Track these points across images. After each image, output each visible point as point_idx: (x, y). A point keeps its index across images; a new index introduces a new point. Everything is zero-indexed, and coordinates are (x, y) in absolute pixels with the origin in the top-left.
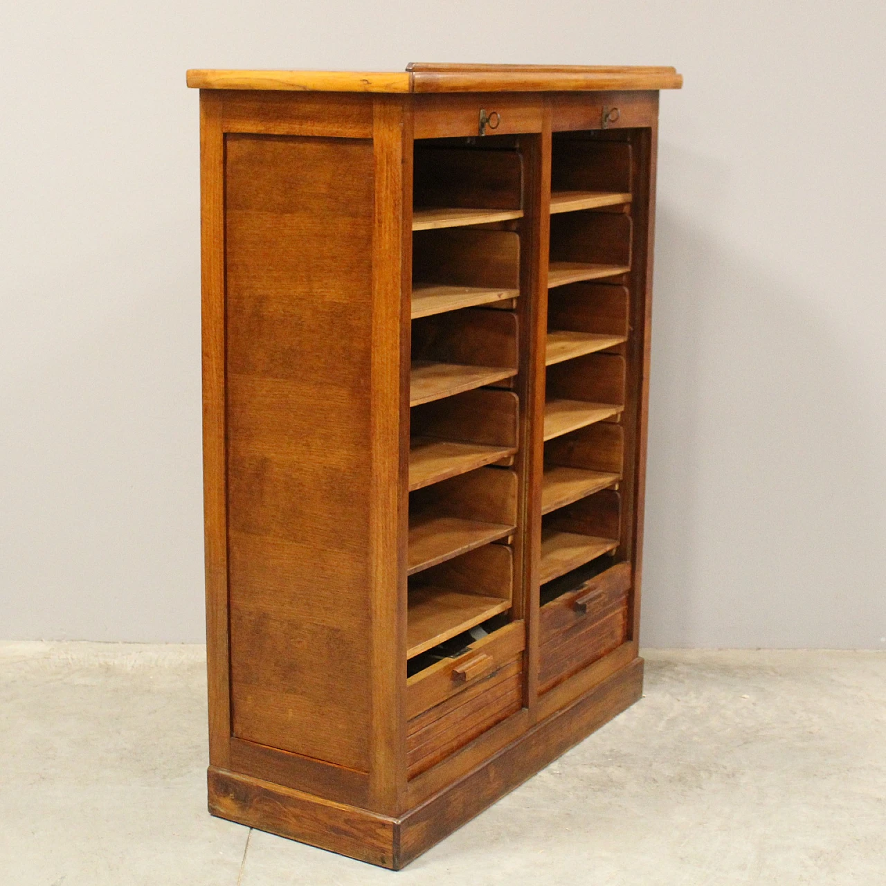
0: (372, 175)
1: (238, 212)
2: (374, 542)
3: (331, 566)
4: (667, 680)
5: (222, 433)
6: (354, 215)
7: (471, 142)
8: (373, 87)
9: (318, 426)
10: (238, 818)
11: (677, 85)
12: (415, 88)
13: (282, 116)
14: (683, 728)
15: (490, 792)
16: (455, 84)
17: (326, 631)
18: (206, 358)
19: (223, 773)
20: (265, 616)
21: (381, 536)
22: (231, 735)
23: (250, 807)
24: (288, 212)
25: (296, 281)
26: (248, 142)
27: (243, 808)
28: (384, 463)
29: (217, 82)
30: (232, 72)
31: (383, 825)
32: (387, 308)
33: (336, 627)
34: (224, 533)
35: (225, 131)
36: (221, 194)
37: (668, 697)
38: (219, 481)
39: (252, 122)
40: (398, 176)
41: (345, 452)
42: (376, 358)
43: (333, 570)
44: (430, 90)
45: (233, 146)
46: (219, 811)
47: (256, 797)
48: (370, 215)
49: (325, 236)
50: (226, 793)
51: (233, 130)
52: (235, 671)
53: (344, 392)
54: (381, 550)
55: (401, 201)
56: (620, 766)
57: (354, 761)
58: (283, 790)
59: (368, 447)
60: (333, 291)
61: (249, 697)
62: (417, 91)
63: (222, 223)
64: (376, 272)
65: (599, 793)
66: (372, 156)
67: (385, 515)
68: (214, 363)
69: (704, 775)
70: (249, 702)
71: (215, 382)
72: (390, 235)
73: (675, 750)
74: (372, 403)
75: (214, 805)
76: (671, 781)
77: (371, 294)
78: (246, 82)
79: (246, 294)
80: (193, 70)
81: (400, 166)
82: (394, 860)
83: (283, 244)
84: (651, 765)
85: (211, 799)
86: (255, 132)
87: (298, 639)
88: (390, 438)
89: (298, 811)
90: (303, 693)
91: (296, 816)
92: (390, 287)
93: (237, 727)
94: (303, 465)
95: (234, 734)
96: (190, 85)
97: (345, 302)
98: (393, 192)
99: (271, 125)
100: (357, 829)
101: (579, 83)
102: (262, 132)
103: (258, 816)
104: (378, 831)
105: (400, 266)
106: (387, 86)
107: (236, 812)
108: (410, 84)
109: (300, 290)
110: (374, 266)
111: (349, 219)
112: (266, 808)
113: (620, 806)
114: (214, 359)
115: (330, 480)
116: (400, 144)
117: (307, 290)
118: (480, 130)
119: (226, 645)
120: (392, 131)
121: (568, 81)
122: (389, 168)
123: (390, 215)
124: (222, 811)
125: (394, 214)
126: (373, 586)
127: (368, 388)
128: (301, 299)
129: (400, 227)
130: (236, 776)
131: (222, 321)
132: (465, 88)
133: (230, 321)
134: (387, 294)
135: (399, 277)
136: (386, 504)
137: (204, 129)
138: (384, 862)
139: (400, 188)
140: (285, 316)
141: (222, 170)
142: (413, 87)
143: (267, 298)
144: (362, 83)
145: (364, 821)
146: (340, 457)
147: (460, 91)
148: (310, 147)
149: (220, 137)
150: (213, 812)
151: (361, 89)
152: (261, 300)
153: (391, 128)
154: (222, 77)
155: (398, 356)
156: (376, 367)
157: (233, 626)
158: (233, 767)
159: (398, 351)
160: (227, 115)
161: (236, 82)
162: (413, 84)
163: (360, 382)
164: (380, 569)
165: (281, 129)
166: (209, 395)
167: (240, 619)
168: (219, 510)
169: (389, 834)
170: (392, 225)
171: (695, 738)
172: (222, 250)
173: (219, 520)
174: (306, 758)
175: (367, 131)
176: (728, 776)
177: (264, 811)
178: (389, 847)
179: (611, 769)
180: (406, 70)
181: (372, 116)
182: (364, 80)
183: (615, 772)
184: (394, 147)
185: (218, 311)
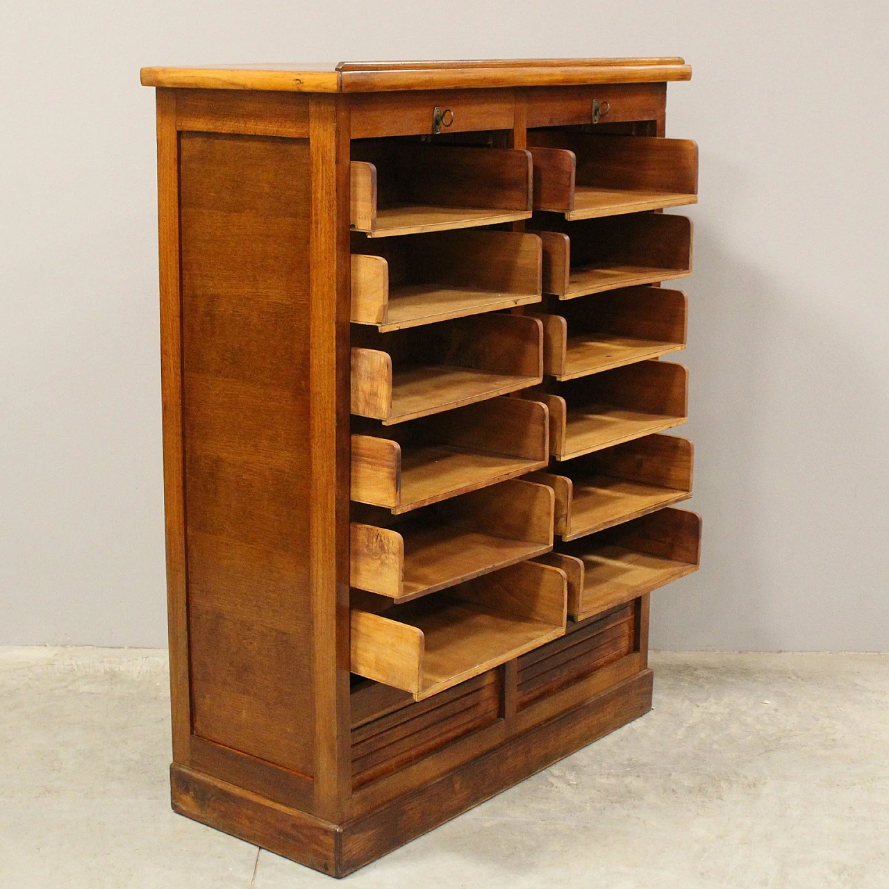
0: (309, 175)
1: (192, 210)
2: (315, 546)
3: (277, 568)
4: (687, 685)
5: (180, 431)
6: (295, 215)
7: (426, 139)
8: (305, 87)
9: (264, 427)
10: (198, 817)
11: (685, 77)
12: (343, 88)
13: (228, 114)
14: (703, 735)
15: (456, 802)
16: (394, 83)
17: (274, 634)
18: (164, 356)
19: (184, 770)
20: (220, 616)
21: (320, 540)
22: (192, 733)
23: (208, 806)
24: (235, 211)
25: (243, 281)
26: (199, 140)
27: (202, 807)
28: (323, 467)
29: (168, 80)
30: (180, 70)
31: (326, 832)
32: (324, 310)
33: (282, 629)
34: (182, 532)
35: (179, 129)
36: (176, 191)
37: (687, 703)
38: (177, 479)
39: (202, 120)
40: (332, 177)
41: (288, 454)
42: (315, 361)
43: (278, 573)
44: (362, 90)
45: (185, 143)
46: (181, 809)
47: (213, 796)
48: (308, 216)
49: (268, 236)
50: (187, 791)
51: (186, 129)
52: (194, 670)
53: (287, 394)
54: (321, 555)
55: (335, 202)
56: (638, 776)
57: (301, 765)
58: (237, 791)
59: (308, 450)
60: (275, 292)
61: (208, 696)
62: (345, 90)
63: (177, 221)
64: (313, 274)
65: (616, 805)
66: (309, 157)
67: (324, 519)
68: (171, 361)
69: (724, 785)
70: (208, 701)
71: (173, 380)
72: (325, 237)
73: (694, 759)
74: (311, 405)
75: (177, 802)
76: (690, 792)
77: (309, 295)
78: (192, 81)
79: (199, 292)
80: (147, 68)
81: (334, 166)
82: (336, 868)
83: (232, 244)
84: (670, 775)
85: (174, 797)
86: (205, 130)
87: (251, 640)
88: (328, 441)
89: (250, 813)
90: (255, 695)
91: (249, 818)
92: (326, 289)
93: (198, 725)
94: (251, 465)
95: (195, 732)
96: (145, 82)
97: (288, 303)
98: (329, 193)
99: (219, 124)
100: (303, 835)
101: (555, 78)
102: (212, 131)
103: (215, 815)
104: (322, 837)
105: (335, 268)
106: (317, 86)
107: (196, 811)
108: (337, 84)
109: (246, 290)
110: (311, 268)
111: (289, 220)
112: (222, 808)
113: (639, 818)
114: (171, 356)
115: (275, 482)
116: (333, 144)
117: (254, 290)
118: (434, 129)
119: (185, 642)
120: (326, 130)
121: (540, 75)
122: (324, 168)
123: (326, 216)
124: (184, 808)
125: (329, 215)
126: (314, 590)
127: (308, 390)
128: (249, 299)
129: (335, 228)
130: (195, 775)
131: (178, 319)
132: (406, 86)
133: (186, 320)
134: (324, 296)
135: (335, 279)
136: (325, 507)
137: (159, 127)
138: (327, 869)
139: (334, 189)
140: (233, 315)
141: (176, 168)
142: (341, 87)
143: (218, 296)
144: (294, 82)
145: (310, 827)
146: (284, 459)
147: (401, 89)
148: (256, 146)
149: (175, 136)
150: (175, 808)
151: (295, 89)
152: (214, 299)
153: (325, 128)
154: (171, 75)
155: (335, 359)
156: (314, 369)
157: (192, 624)
158: (193, 764)
159: (335, 354)
160: (180, 112)
161: (186, 80)
162: (341, 84)
163: (301, 384)
164: (320, 573)
165: (228, 126)
166: (168, 391)
167: (199, 618)
168: (178, 507)
169: (330, 841)
170: (327, 226)
171: (715, 746)
172: (178, 249)
173: (178, 518)
174: (259, 760)
175: (304, 131)
176: (749, 786)
177: (221, 811)
178: (332, 855)
179: (628, 780)
180: (336, 69)
181: (308, 115)
182: (297, 80)
183: (634, 782)
184: (329, 147)
185: (175, 309)
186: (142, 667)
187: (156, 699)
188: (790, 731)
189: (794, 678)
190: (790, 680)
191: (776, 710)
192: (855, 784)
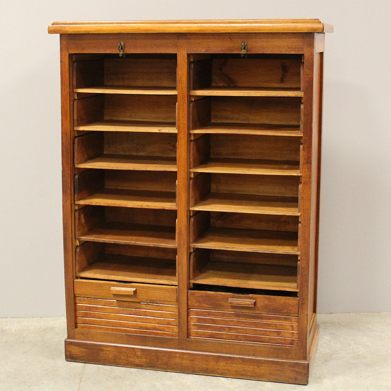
15: (138, 361)
118: (120, 51)
186: (17, 327)
187: (23, 342)
188: (337, 351)
189: (338, 326)
190: (336, 327)
191: (330, 341)
192: (369, 376)
